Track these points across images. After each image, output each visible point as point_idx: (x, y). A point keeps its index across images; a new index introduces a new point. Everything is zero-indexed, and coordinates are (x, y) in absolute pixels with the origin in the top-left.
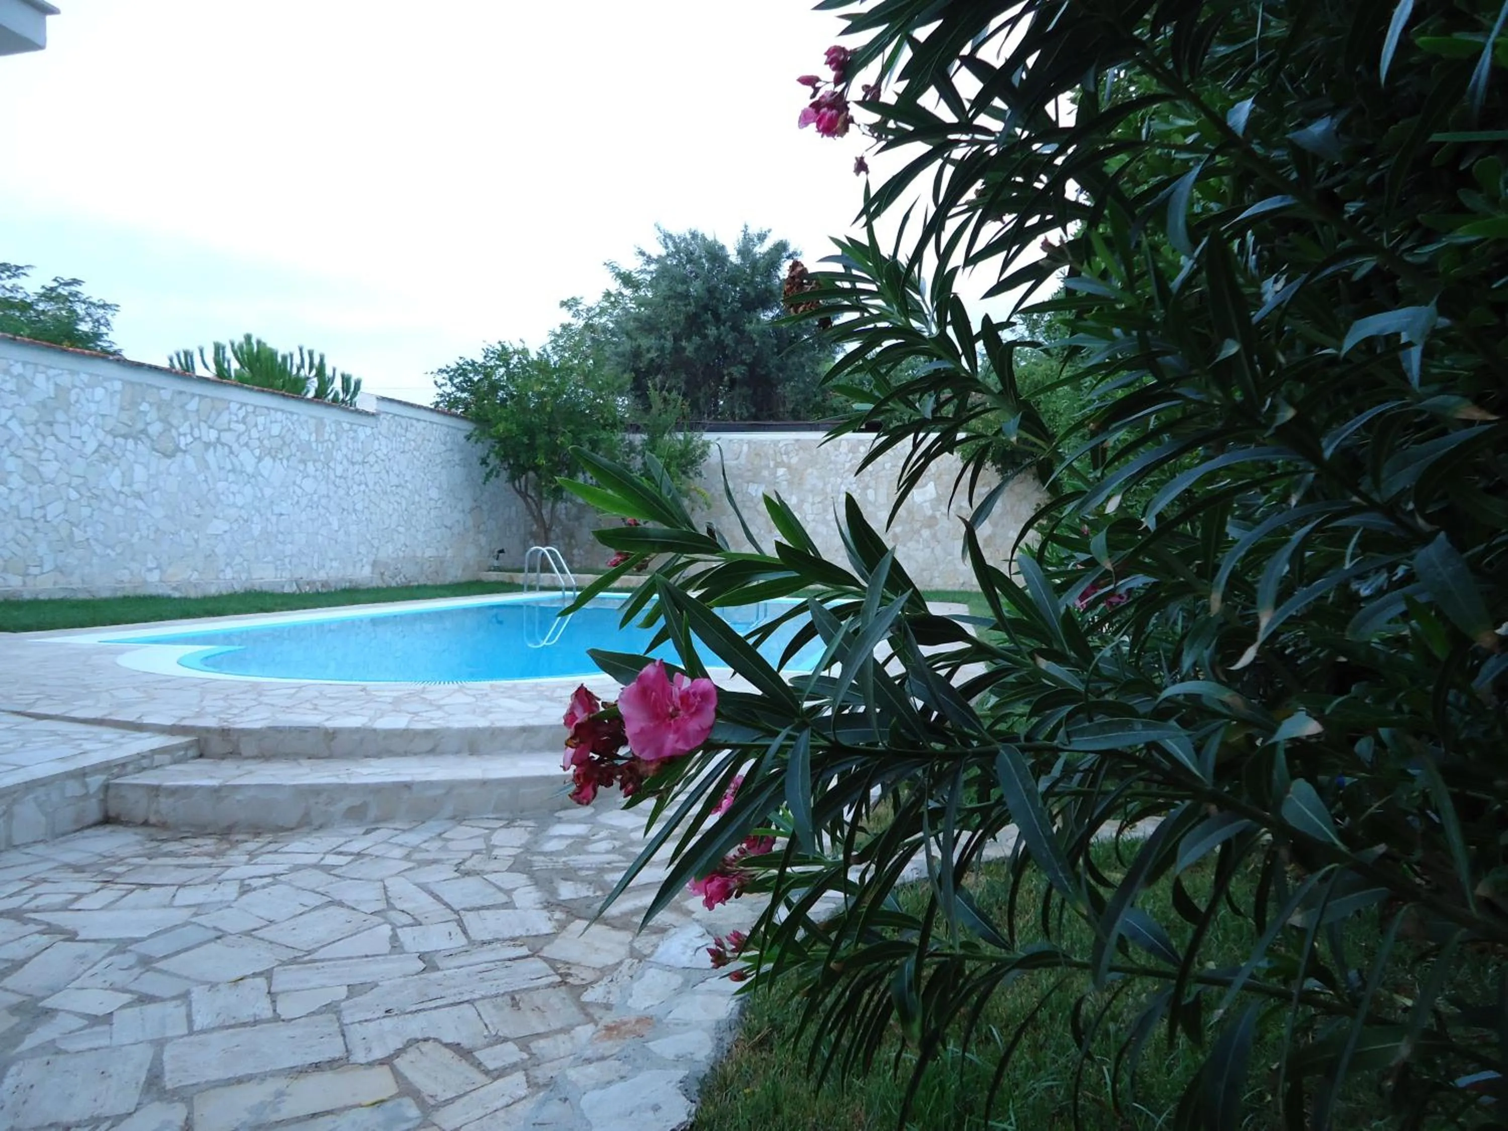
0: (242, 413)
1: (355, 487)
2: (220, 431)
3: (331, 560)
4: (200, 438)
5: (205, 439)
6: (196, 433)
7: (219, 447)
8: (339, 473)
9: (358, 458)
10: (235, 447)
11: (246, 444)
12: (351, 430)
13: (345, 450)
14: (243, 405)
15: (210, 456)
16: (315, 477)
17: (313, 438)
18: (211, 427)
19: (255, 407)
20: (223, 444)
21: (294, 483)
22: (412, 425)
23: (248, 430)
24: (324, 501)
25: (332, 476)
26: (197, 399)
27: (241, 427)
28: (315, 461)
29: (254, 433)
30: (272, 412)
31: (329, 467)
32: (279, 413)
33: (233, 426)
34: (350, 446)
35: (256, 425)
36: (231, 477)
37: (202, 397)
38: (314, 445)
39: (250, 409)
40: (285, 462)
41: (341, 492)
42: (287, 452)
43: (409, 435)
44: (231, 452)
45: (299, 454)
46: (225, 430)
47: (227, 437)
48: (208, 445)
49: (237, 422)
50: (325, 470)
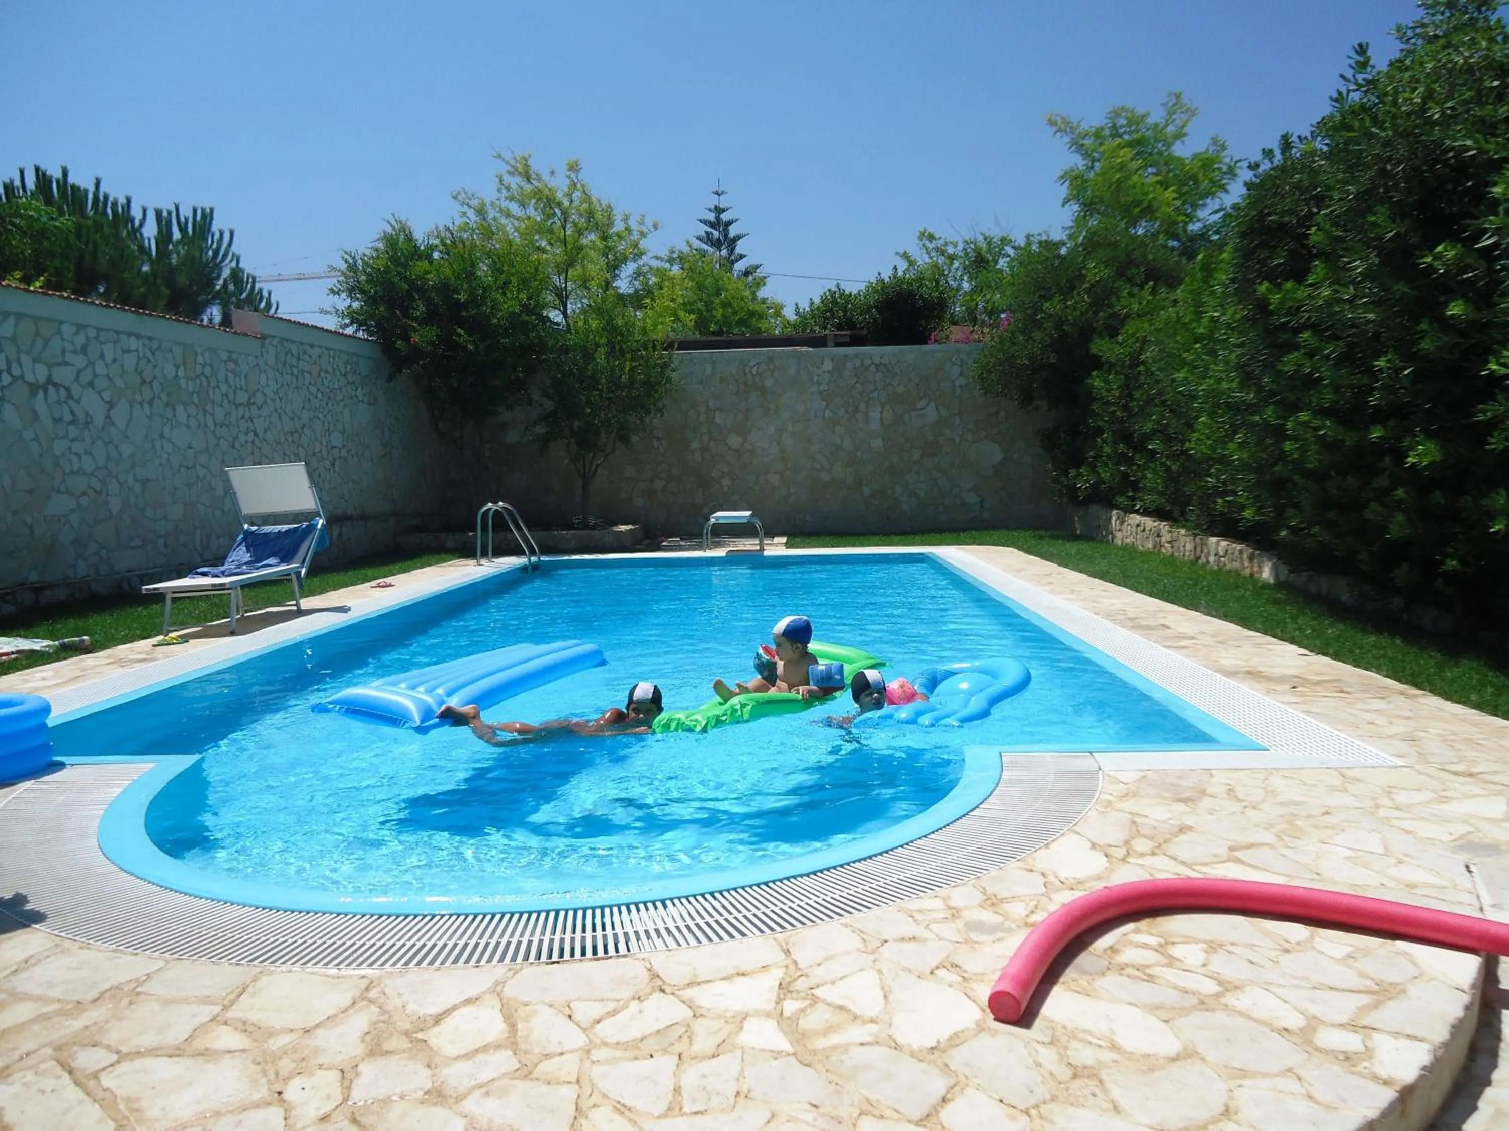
0: (80, 340)
1: (243, 438)
2: (50, 366)
3: (218, 537)
4: (22, 377)
5: (30, 378)
6: (16, 371)
7: (51, 389)
8: (220, 418)
9: (242, 397)
10: (75, 389)
11: (91, 384)
12: (230, 359)
13: (224, 387)
14: (80, 327)
15: (39, 402)
16: (188, 427)
17: (181, 373)
18: (35, 361)
19: (99, 330)
20: (57, 385)
21: (162, 436)
22: (305, 352)
23: (90, 364)
24: (203, 459)
25: (211, 424)
26: (12, 320)
27: (80, 361)
28: (185, 404)
29: (100, 369)
30: (123, 337)
31: (205, 412)
32: (133, 339)
33: (69, 357)
34: (231, 381)
35: (102, 356)
36: (73, 432)
37: (20, 316)
38: (183, 382)
39: (92, 333)
40: (146, 406)
41: (224, 445)
42: (148, 394)
43: (303, 365)
44: (70, 396)
45: (164, 396)
46: (59, 365)
47: (62, 375)
48: (34, 388)
49: (75, 352)
50: (201, 417)
